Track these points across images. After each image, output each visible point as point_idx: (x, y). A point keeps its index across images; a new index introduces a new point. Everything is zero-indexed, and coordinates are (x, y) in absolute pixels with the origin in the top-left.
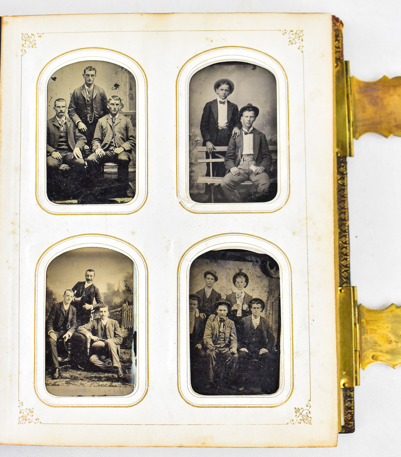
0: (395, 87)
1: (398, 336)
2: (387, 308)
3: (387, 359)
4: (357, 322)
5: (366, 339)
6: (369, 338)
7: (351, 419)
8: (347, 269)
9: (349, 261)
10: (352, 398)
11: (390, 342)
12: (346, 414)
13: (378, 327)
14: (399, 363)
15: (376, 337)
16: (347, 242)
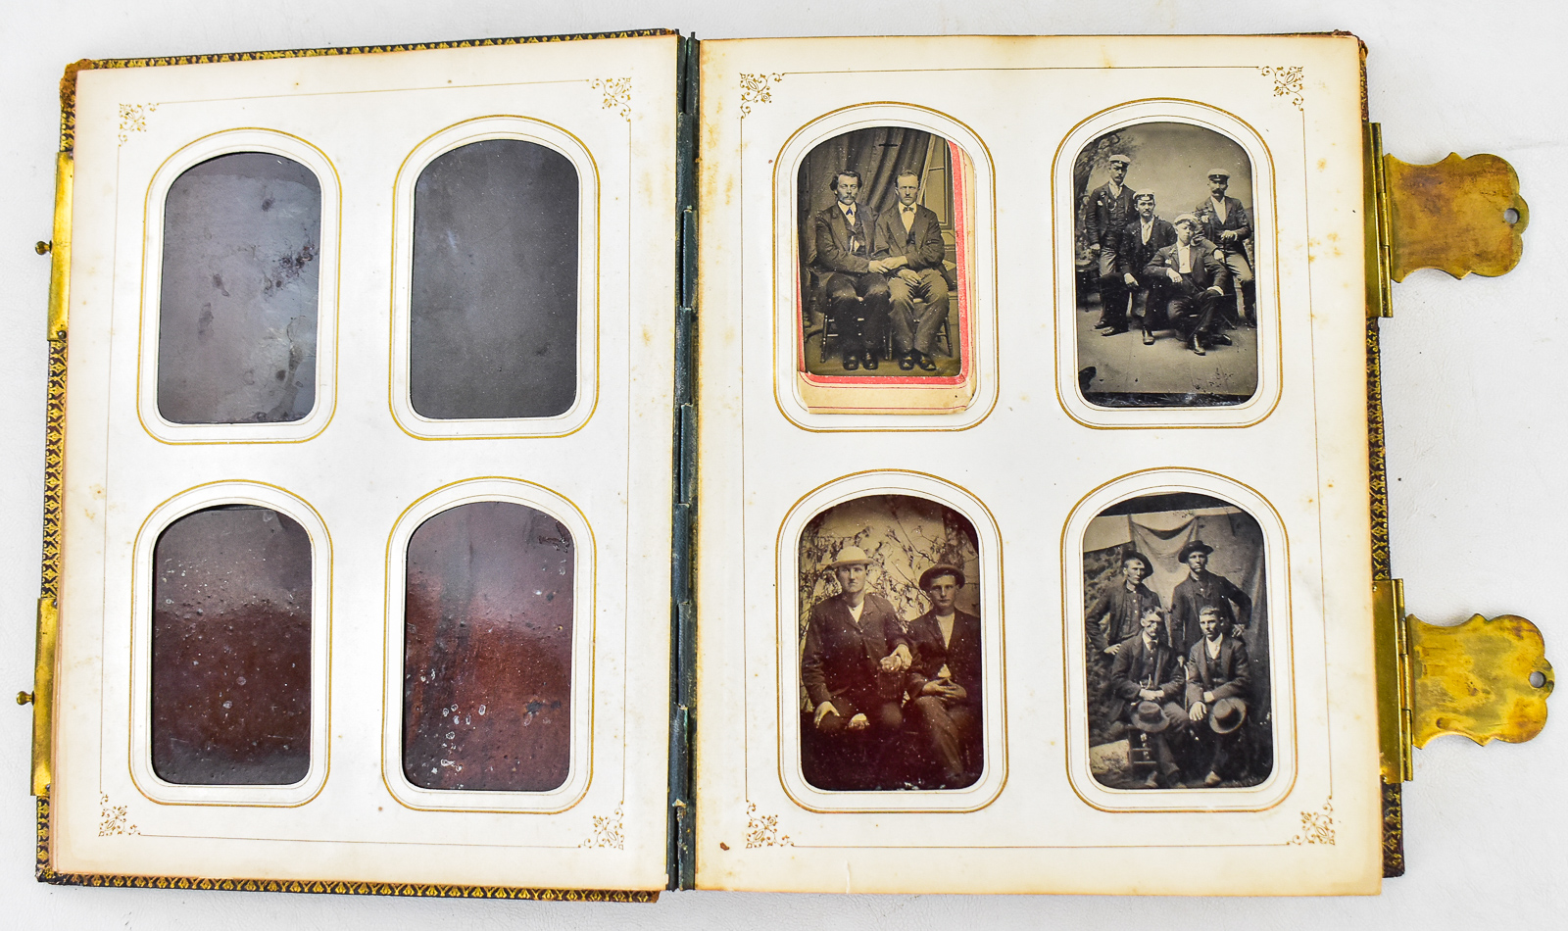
0: (1474, 175)
1: (1489, 680)
2: (1465, 624)
3: (1467, 725)
4: (1405, 653)
5: (1424, 686)
6: (1429, 684)
7: (1395, 848)
8: (1382, 544)
9: (1387, 528)
10: (1398, 805)
11: (1474, 692)
12: (1386, 839)
13: (1447, 661)
14: (1492, 736)
15: (1445, 683)
16: (1383, 490)
